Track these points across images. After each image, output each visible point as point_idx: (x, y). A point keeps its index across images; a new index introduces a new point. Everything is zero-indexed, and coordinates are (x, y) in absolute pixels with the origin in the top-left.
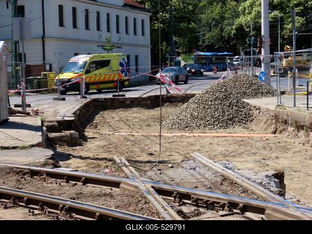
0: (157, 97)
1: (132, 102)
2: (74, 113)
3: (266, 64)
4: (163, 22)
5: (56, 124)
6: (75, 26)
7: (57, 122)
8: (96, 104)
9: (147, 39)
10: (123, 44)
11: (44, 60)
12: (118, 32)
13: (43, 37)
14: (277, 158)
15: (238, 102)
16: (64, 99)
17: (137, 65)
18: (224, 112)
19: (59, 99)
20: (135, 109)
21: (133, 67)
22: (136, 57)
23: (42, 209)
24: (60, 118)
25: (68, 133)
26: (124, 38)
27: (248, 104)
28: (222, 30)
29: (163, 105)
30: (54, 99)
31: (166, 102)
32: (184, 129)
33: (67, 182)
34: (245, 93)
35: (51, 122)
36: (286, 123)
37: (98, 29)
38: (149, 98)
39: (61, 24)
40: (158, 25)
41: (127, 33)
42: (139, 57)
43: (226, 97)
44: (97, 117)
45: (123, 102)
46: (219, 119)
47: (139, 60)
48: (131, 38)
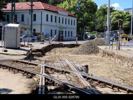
0: (73, 44)
1: (65, 46)
2: (43, 48)
3: (108, 36)
4: (81, 21)
5: (35, 50)
6: (52, 21)
7: (36, 49)
8: (54, 45)
9: (76, 26)
10: (67, 28)
11: (41, 31)
12: (66, 24)
13: (41, 24)
14: (97, 63)
15: (95, 47)
16: (43, 44)
17: (72, 34)
18: (90, 49)
19: (42, 43)
20: (65, 48)
21: (70, 35)
22: (72, 32)
23: (12, 70)
24: (37, 48)
25: (38, 53)
26: (68, 26)
27: (98, 48)
28: (102, 25)
29: (75, 47)
30: (41, 43)
31: (76, 46)
32: (77, 54)
33: (25, 64)
34: (99, 44)
35: (34, 49)
36: (106, 54)
37: (59, 22)
38: (70, 45)
39: (47, 20)
40: (79, 22)
41: (69, 24)
42: (73, 32)
43: (91, 45)
44: (52, 50)
45: (62, 45)
46: (88, 52)
47: (73, 33)
48: (70, 26)
